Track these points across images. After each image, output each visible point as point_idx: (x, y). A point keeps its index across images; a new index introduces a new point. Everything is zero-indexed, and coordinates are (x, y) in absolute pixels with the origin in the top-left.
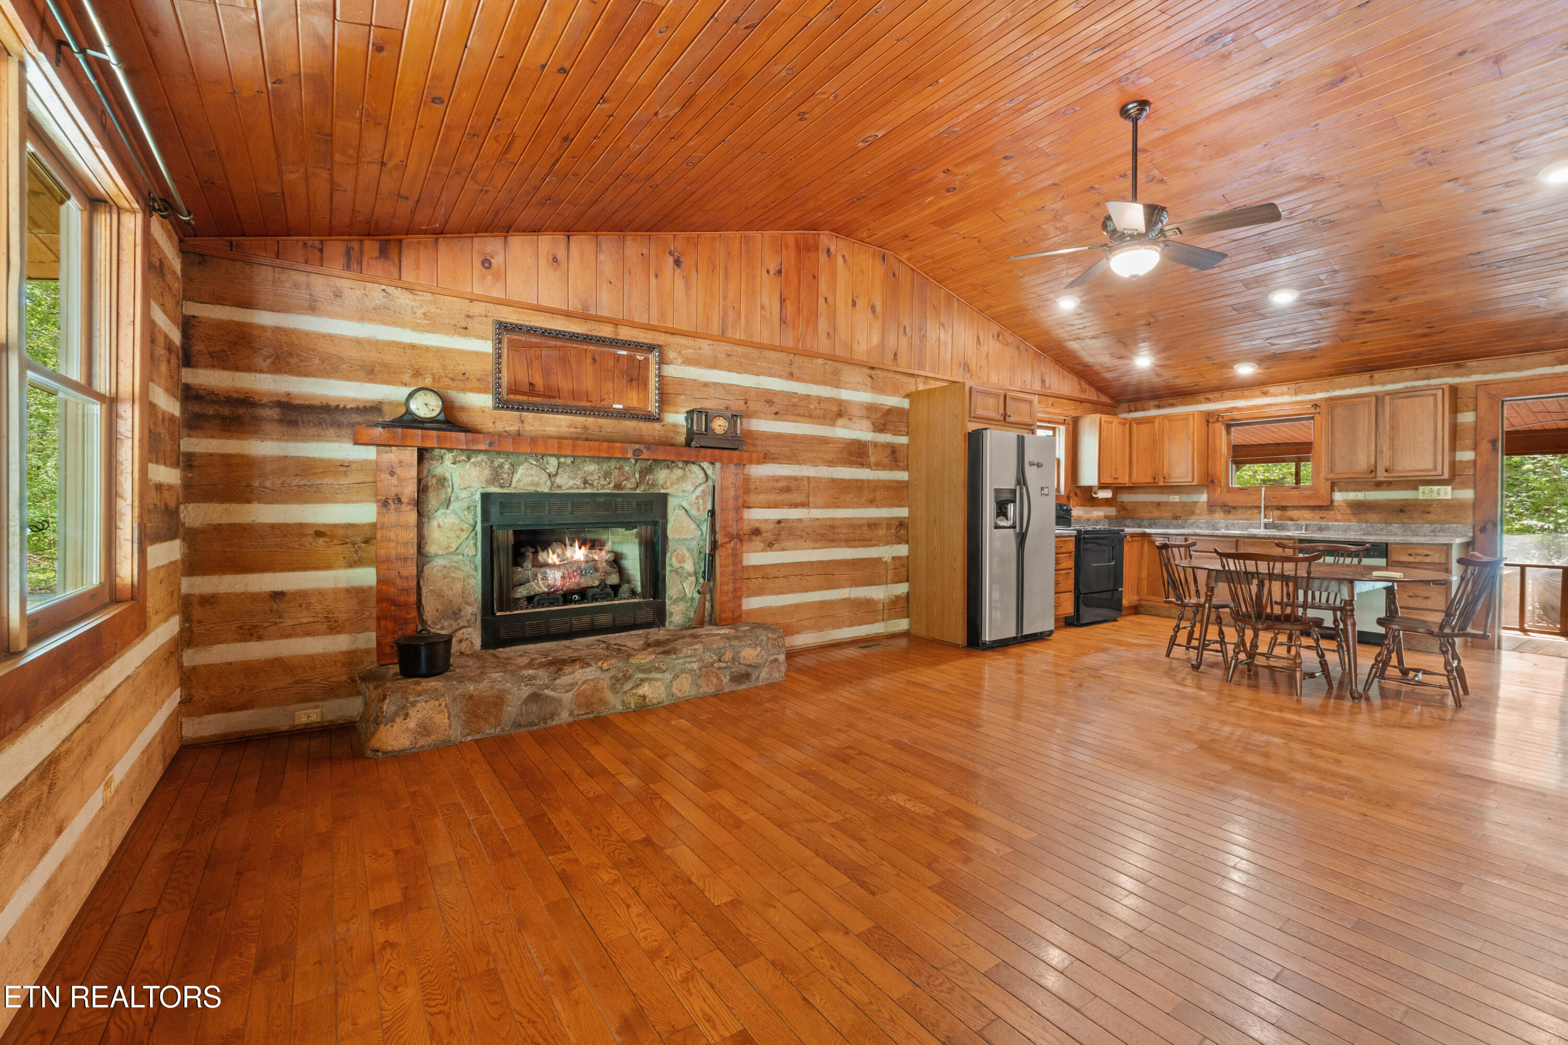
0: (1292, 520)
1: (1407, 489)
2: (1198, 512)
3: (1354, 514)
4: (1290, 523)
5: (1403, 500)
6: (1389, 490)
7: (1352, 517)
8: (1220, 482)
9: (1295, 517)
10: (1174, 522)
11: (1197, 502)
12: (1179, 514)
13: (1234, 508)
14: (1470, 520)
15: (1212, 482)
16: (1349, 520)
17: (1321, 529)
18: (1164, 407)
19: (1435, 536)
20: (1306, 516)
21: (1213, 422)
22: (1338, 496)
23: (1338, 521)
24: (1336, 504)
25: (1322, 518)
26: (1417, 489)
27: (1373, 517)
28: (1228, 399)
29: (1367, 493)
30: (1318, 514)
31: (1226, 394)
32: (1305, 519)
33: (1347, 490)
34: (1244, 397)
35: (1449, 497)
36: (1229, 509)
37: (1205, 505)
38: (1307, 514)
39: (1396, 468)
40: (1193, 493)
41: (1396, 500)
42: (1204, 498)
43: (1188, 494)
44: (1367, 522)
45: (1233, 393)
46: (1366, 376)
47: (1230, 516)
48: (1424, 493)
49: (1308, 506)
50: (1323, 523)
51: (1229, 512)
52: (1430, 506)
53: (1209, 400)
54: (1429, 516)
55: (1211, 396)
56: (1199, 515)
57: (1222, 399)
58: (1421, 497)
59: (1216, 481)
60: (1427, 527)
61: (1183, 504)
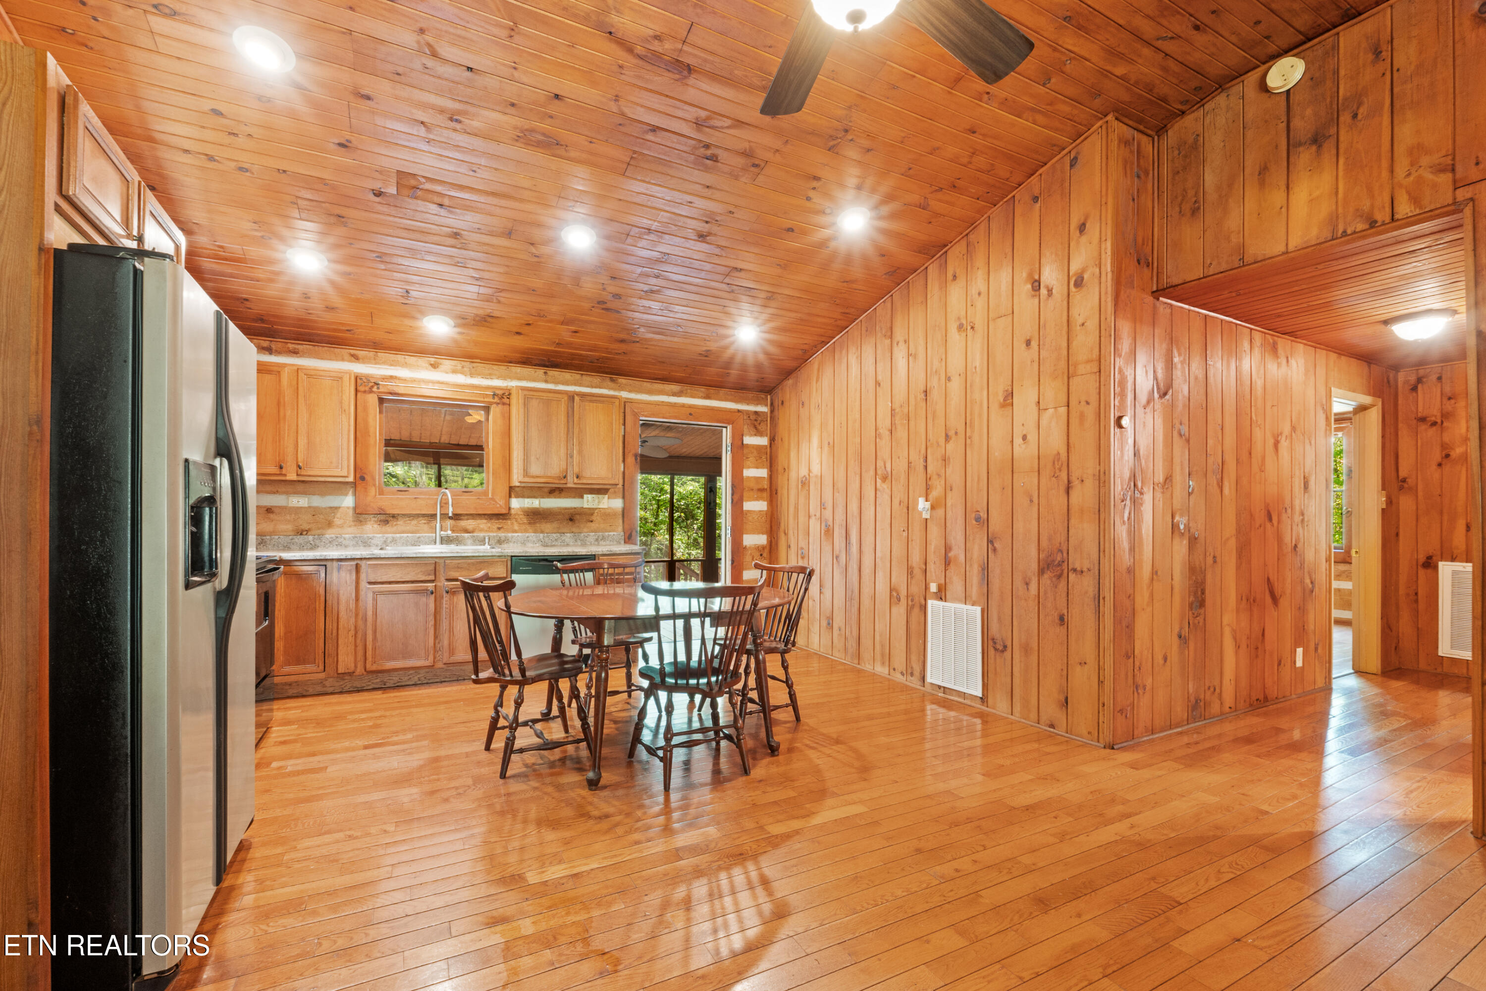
0: (467, 531)
1: (574, 497)
2: (337, 521)
3: (530, 523)
4: (466, 535)
5: (571, 508)
6: (559, 497)
7: (528, 527)
8: (374, 479)
9: (470, 528)
10: (300, 539)
11: (337, 508)
12: (305, 526)
13: (394, 516)
14: (620, 528)
15: (363, 479)
16: (526, 531)
17: (500, 542)
18: (279, 353)
19: (598, 545)
20: (482, 526)
21: (365, 392)
22: (516, 503)
23: (515, 531)
24: (513, 512)
25: (499, 529)
26: (582, 497)
27: (548, 527)
28: (384, 363)
29: (542, 500)
30: (495, 524)
31: (382, 355)
32: (481, 530)
33: (523, 497)
34: (405, 365)
35: (606, 506)
36: (387, 518)
37: (351, 512)
38: (483, 523)
39: (584, 474)
40: (330, 494)
41: (566, 509)
42: (348, 501)
43: (323, 494)
44: (542, 532)
45: (392, 357)
46: (540, 372)
47: (388, 528)
48: (589, 501)
49: (485, 515)
50: (502, 534)
51: (386, 522)
52: (592, 514)
53: (356, 358)
54: (592, 524)
55: (361, 353)
56: (341, 526)
57: (375, 361)
58: (586, 506)
59: (368, 478)
60: (592, 537)
61: (315, 511)
